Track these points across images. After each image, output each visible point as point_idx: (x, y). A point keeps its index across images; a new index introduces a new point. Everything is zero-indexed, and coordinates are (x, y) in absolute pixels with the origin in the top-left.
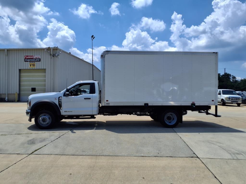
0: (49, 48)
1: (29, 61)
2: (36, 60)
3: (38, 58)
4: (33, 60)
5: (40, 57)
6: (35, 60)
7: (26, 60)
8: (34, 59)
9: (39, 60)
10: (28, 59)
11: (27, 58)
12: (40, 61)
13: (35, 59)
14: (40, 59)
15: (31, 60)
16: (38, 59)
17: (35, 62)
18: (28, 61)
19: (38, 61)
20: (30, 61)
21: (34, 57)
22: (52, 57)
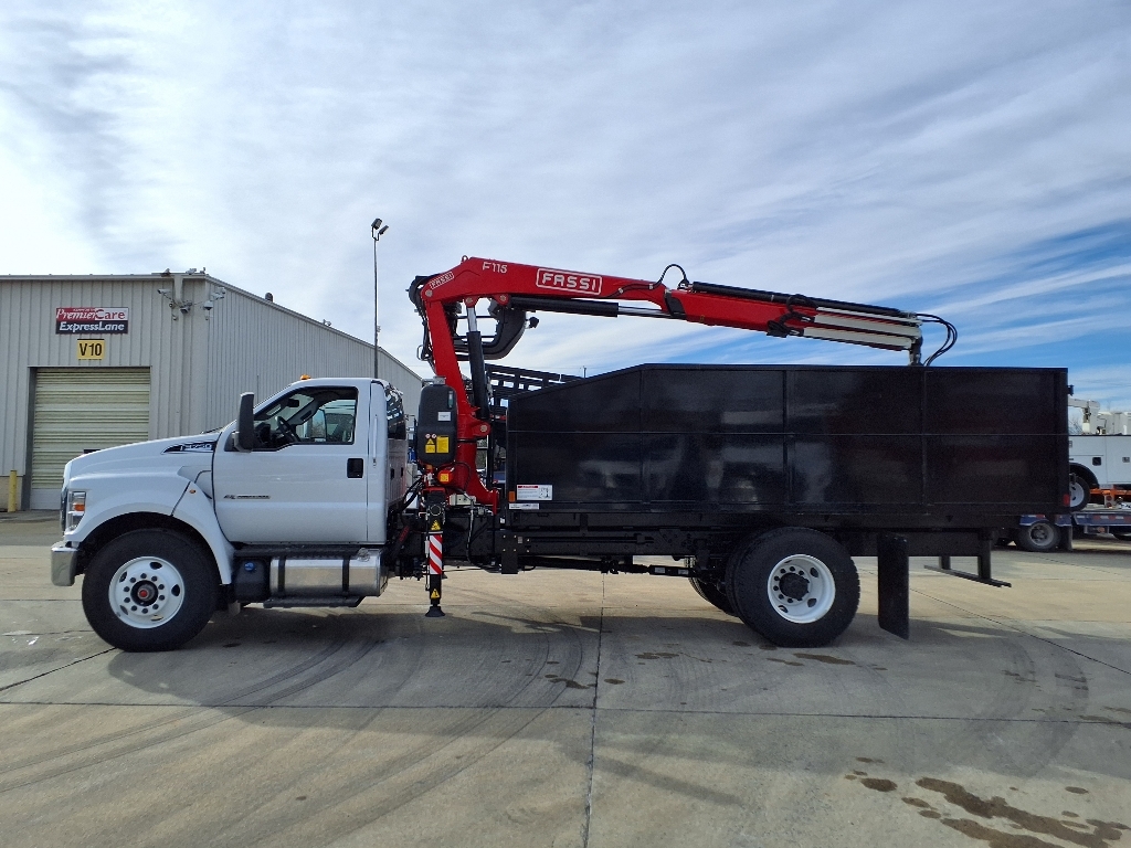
0: (167, 274)
1: (78, 332)
2: (110, 327)
3: (116, 318)
4: (92, 327)
5: (126, 314)
6: (103, 326)
7: (64, 326)
8: (98, 322)
9: (121, 327)
10: (71, 322)
11: (66, 319)
12: (125, 331)
13: (105, 323)
14: (125, 323)
15: (86, 327)
16: (118, 322)
17: (104, 336)
18: (70, 332)
19: (118, 332)
20: (83, 332)
21: (100, 314)
22: (178, 312)
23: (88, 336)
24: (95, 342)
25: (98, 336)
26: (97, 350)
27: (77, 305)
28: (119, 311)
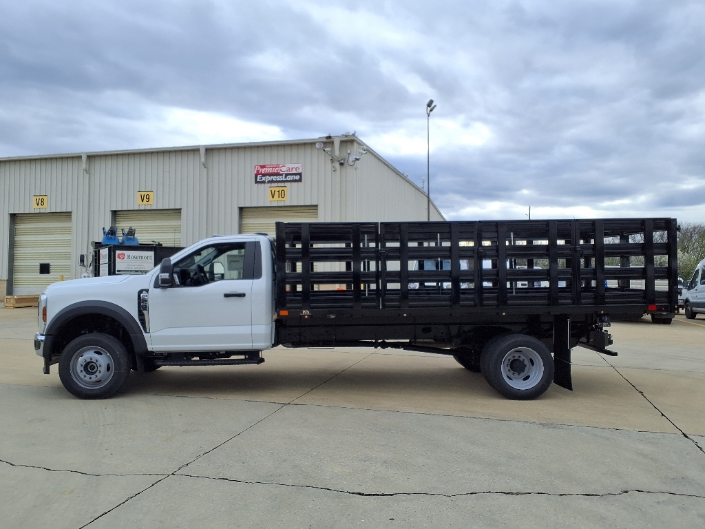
0: (329, 137)
1: (269, 182)
2: (290, 178)
3: (294, 171)
4: (279, 178)
5: (301, 168)
6: (286, 177)
7: (260, 177)
8: (282, 175)
9: (297, 177)
10: (264, 175)
11: (261, 174)
12: (300, 180)
13: (287, 175)
14: (300, 174)
15: (274, 178)
16: (296, 174)
17: (286, 184)
18: (264, 182)
19: (295, 181)
20: (272, 181)
21: (283, 169)
22: (337, 165)
23: (276, 185)
24: (281, 189)
25: (282, 184)
26: (282, 194)
27: (267, 163)
28: (296, 166)
